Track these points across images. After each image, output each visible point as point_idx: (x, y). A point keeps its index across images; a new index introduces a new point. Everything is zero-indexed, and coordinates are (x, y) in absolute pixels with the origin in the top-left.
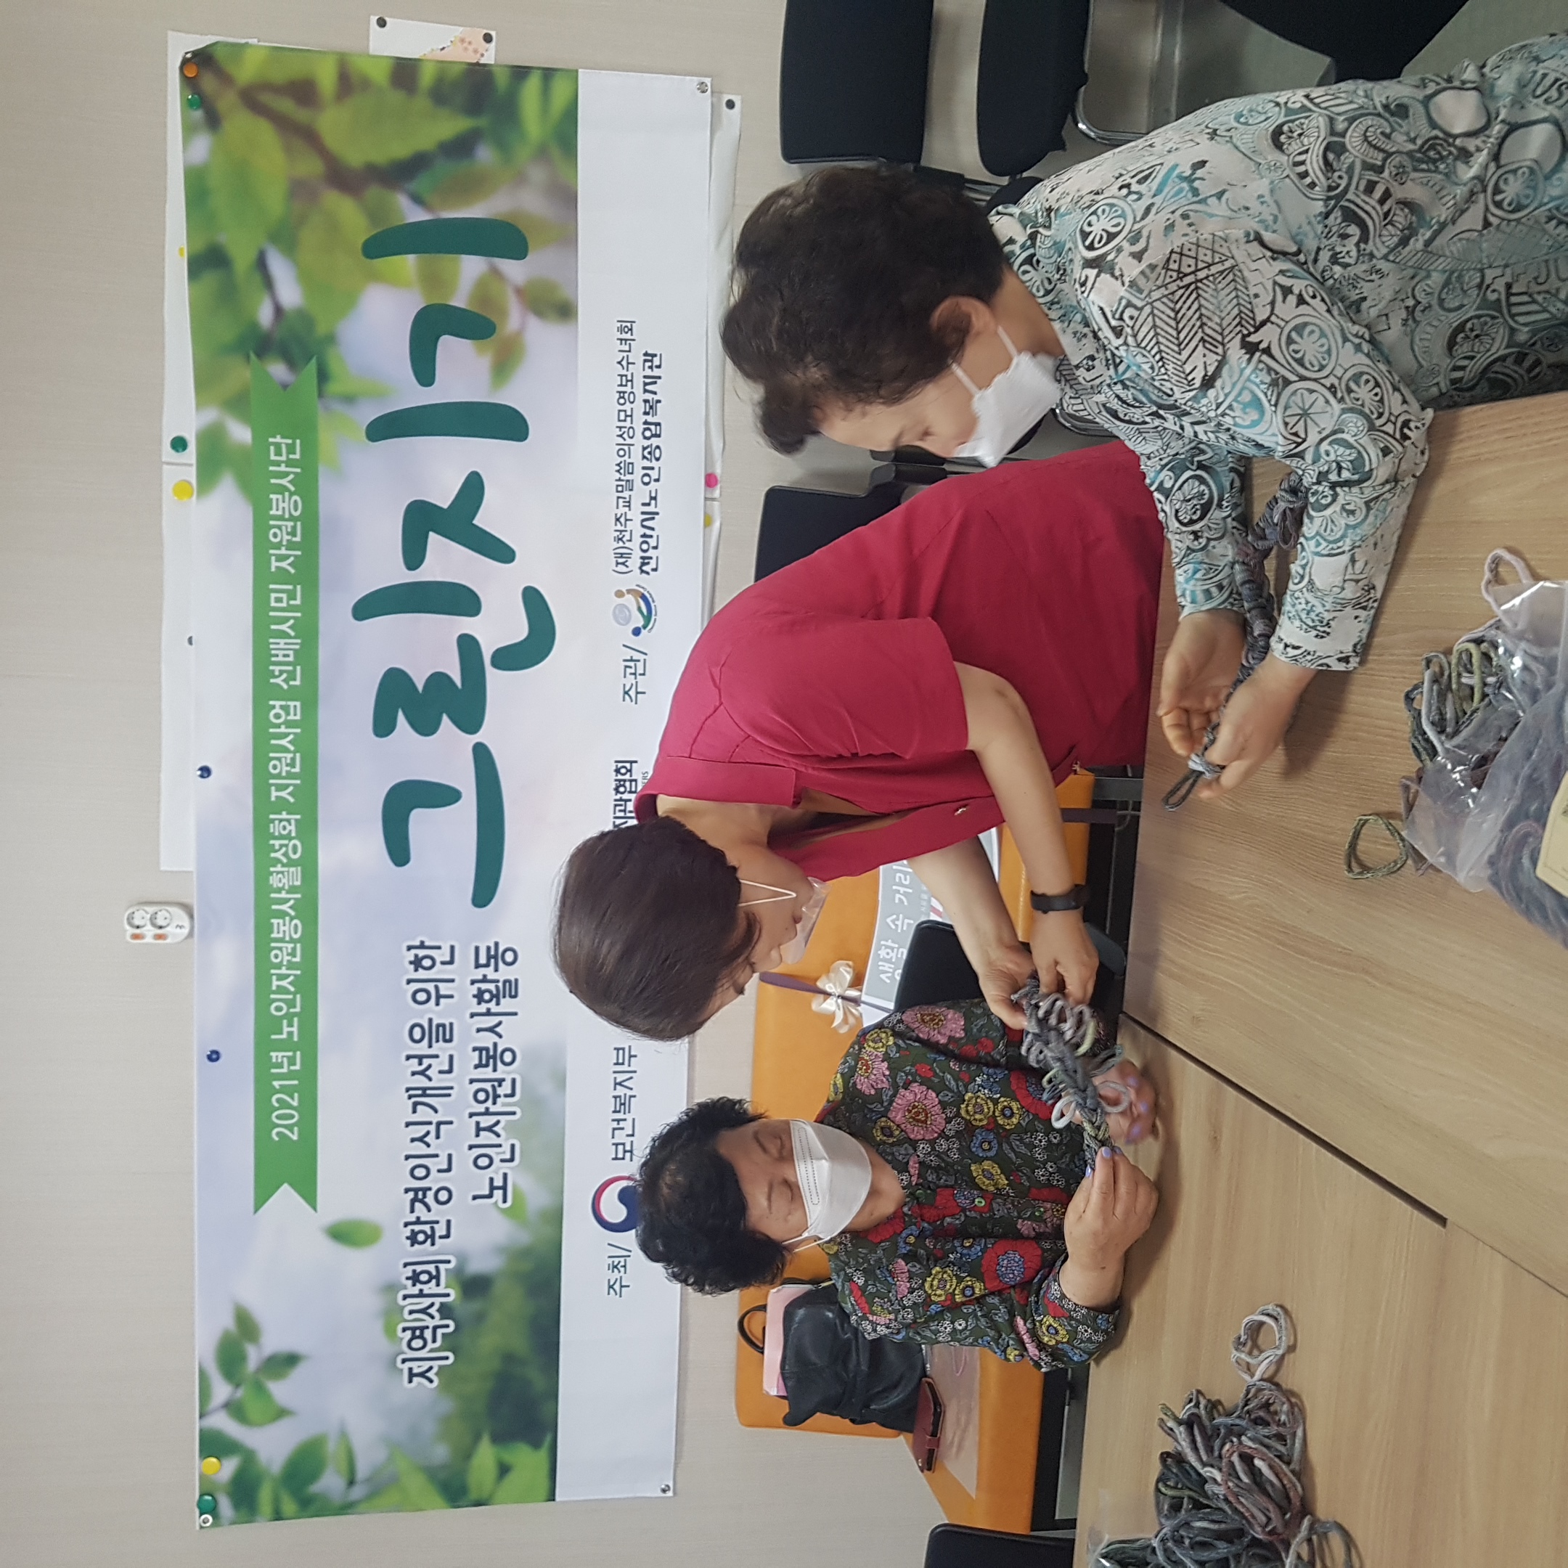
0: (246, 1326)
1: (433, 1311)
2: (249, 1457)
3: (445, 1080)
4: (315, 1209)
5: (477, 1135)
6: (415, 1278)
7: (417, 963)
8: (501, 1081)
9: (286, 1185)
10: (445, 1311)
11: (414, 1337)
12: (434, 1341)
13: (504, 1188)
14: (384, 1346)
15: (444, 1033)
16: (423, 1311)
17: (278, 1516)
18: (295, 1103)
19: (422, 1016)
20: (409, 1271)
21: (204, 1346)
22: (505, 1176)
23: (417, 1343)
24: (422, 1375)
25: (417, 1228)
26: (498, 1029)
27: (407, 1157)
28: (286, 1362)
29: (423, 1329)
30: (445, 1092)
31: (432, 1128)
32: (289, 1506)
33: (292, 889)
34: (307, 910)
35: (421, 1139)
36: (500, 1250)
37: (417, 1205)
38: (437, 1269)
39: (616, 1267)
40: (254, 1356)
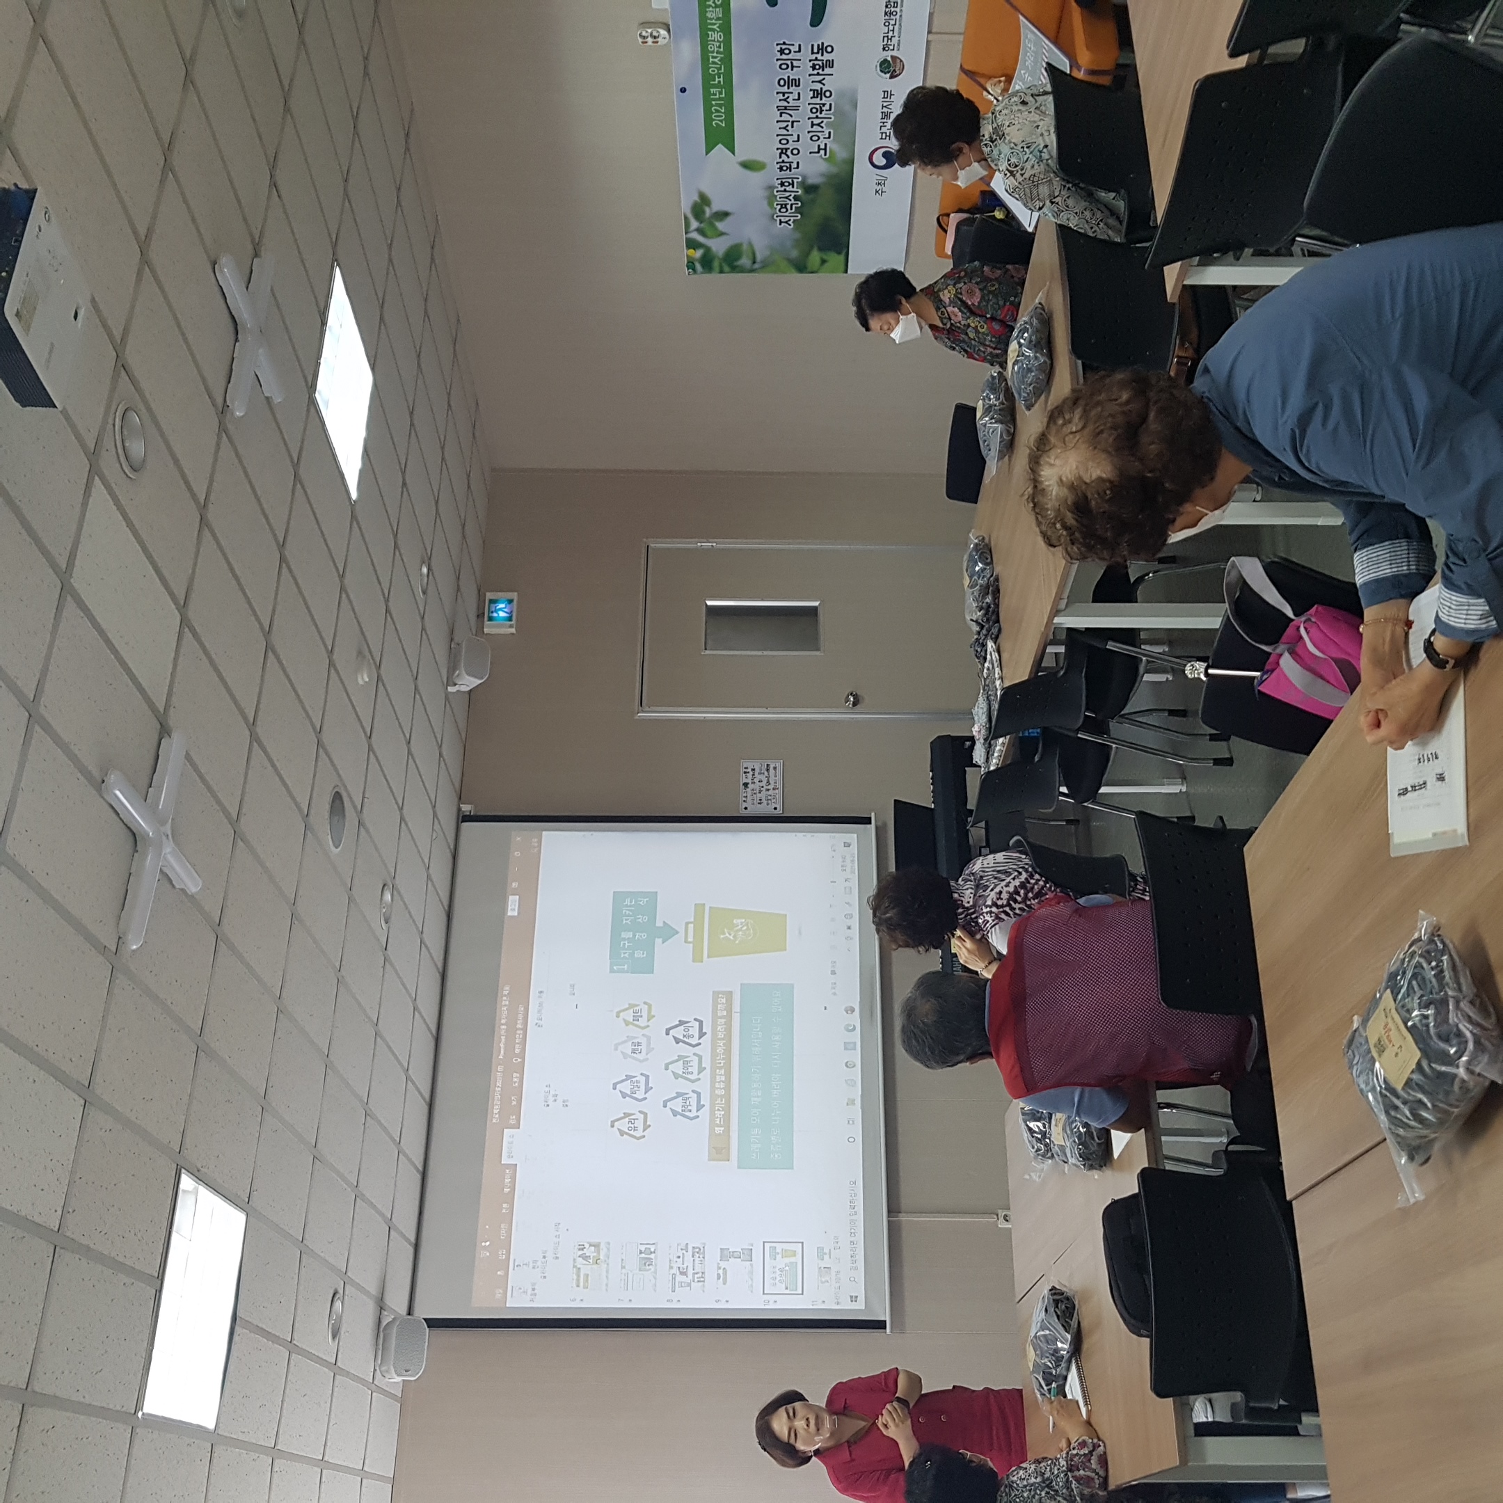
0: (704, 200)
1: (791, 198)
2: (708, 250)
3: (797, 103)
4: (734, 154)
5: (812, 127)
6: (782, 184)
7: (782, 51)
8: (824, 105)
9: (720, 145)
10: (796, 198)
11: (782, 208)
12: (791, 209)
13: (825, 149)
14: (769, 210)
15: (796, 83)
16: (786, 198)
17: (721, 272)
18: (723, 111)
19: (784, 74)
20: (779, 181)
21: (686, 206)
22: (826, 144)
23: (784, 210)
24: (786, 222)
25: (783, 164)
26: (823, 82)
27: (778, 135)
28: (724, 215)
29: (786, 205)
30: (796, 108)
31: (790, 124)
32: (726, 268)
33: (718, 19)
34: (726, 29)
35: (785, 128)
36: (823, 175)
37: (783, 155)
38: (793, 181)
39: (879, 184)
40: (708, 212)
